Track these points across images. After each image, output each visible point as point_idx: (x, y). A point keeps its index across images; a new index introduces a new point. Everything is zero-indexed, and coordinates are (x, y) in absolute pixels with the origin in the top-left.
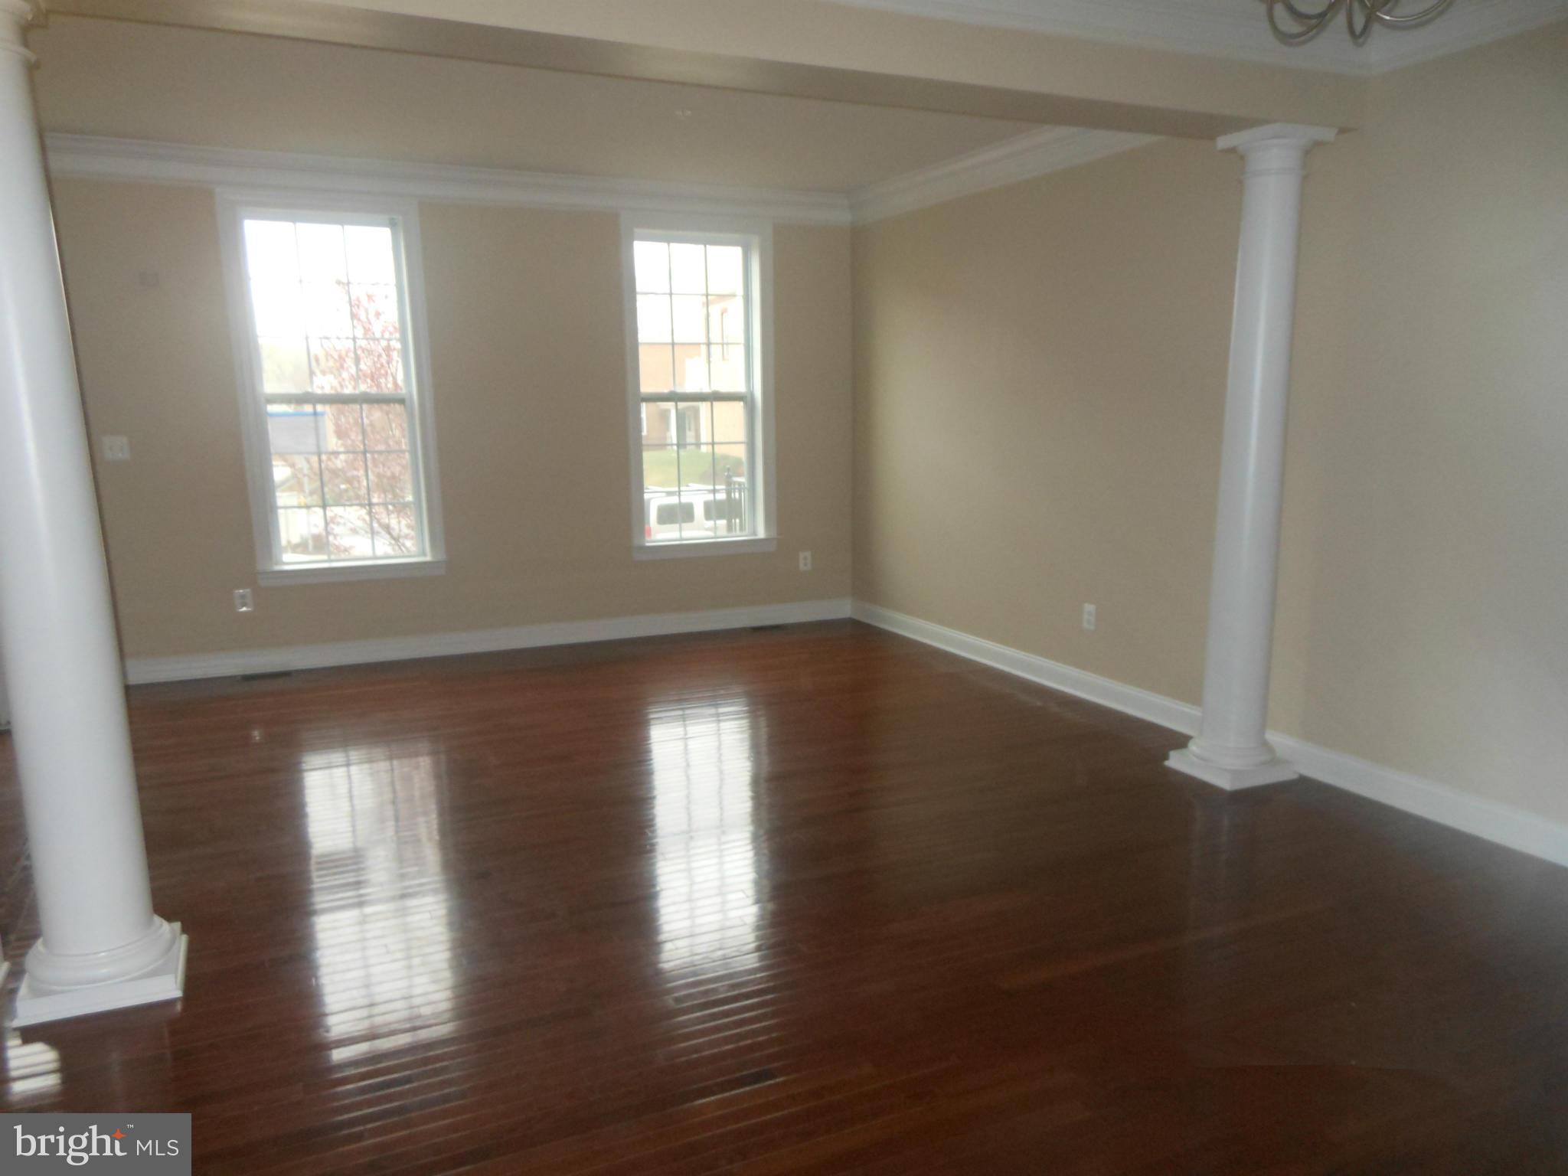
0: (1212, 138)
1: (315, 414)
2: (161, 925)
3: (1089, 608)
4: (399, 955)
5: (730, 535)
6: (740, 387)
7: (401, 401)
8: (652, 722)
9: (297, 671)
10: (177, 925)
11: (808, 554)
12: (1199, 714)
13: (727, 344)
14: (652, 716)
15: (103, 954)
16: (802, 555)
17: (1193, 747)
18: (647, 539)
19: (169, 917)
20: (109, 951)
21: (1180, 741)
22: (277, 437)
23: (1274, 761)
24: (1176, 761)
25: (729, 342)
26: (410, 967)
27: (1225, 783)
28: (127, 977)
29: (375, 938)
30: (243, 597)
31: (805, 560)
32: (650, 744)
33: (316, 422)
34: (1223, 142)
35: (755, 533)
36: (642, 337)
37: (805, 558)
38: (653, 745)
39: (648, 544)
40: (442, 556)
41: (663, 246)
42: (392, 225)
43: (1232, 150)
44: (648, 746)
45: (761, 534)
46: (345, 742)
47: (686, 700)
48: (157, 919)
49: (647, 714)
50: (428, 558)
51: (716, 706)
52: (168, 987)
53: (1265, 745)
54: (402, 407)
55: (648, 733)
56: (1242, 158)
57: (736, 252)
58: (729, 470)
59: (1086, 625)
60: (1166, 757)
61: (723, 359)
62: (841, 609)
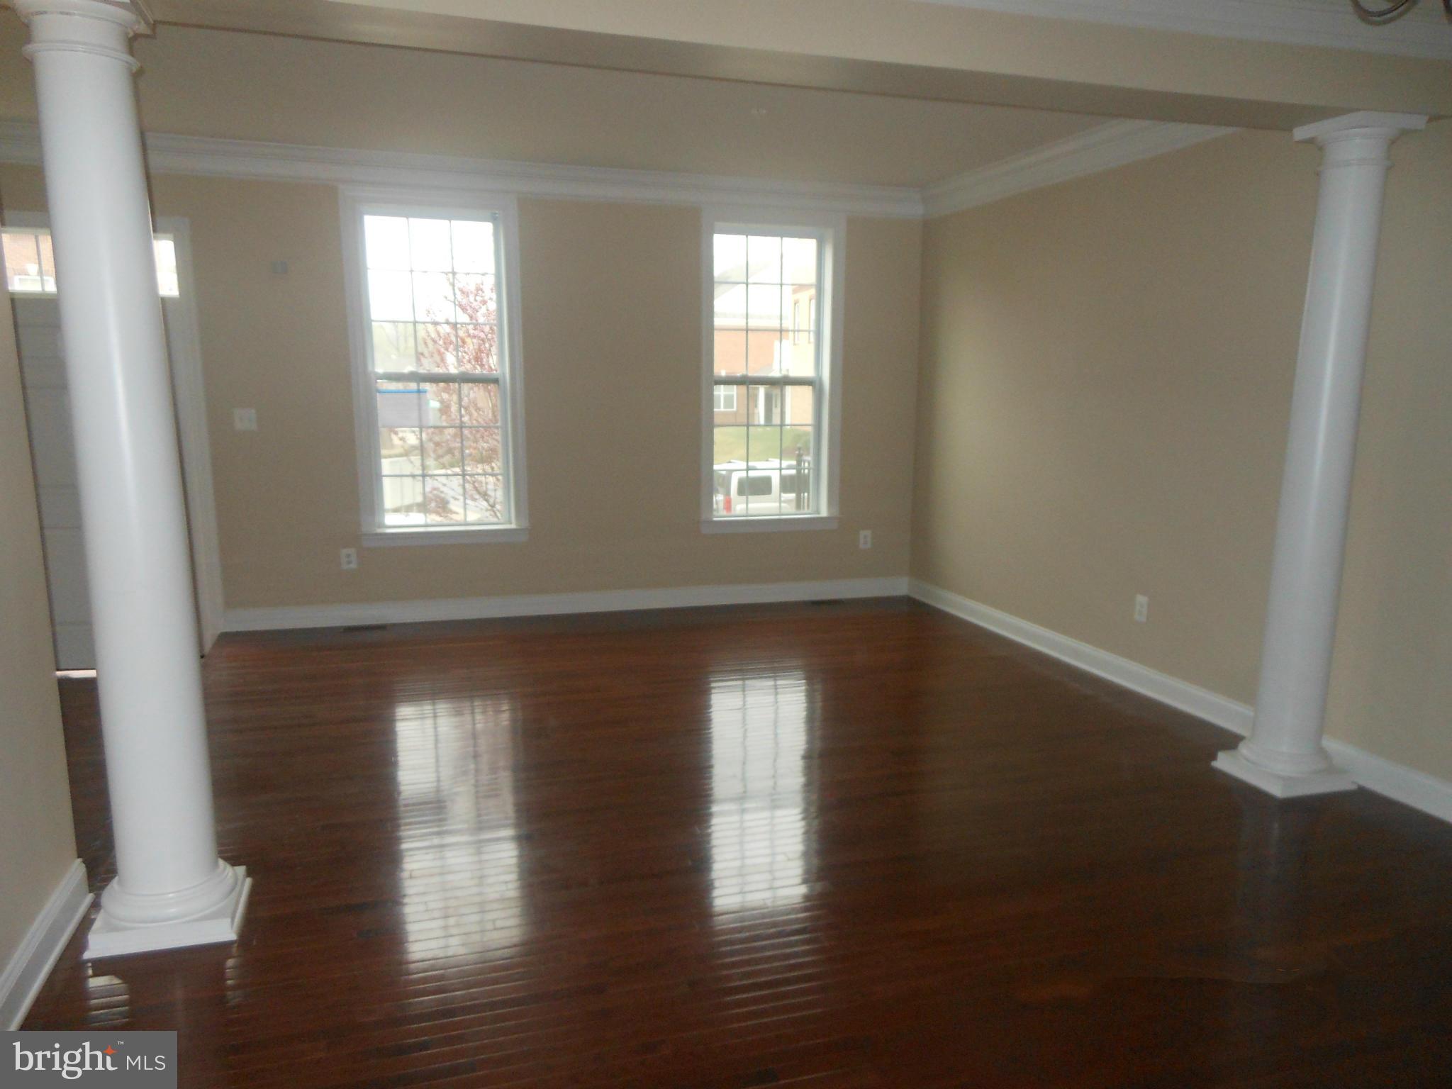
0: (1290, 130)
1: (419, 391)
2: (225, 869)
3: (1141, 599)
4: (436, 914)
5: (798, 512)
6: (808, 371)
7: (496, 381)
8: (713, 691)
9: (394, 625)
10: (241, 870)
11: (868, 533)
12: (1252, 714)
13: (799, 331)
14: (713, 685)
15: (171, 895)
16: (863, 533)
17: (1243, 749)
18: (715, 513)
19: (234, 861)
20: (178, 892)
21: (1230, 741)
22: (385, 411)
23: (1331, 769)
24: (1224, 762)
25: (801, 328)
26: (445, 927)
27: (1277, 790)
28: (187, 919)
29: (417, 894)
30: (348, 556)
31: (865, 538)
32: (711, 712)
33: (419, 399)
34: (1300, 133)
35: (818, 511)
36: (718, 322)
37: (865, 537)
38: (712, 714)
39: (715, 519)
40: (525, 524)
41: (741, 239)
42: (494, 219)
43: (1311, 141)
44: (708, 715)
45: (824, 513)
46: (433, 695)
47: (747, 671)
48: (221, 862)
49: (710, 682)
50: (513, 526)
51: (775, 678)
52: (224, 931)
53: (1322, 753)
54: (496, 385)
55: (710, 700)
56: (1321, 149)
57: (810, 245)
58: (799, 449)
59: (1137, 617)
60: (1214, 757)
61: (795, 344)
62: (899, 586)
